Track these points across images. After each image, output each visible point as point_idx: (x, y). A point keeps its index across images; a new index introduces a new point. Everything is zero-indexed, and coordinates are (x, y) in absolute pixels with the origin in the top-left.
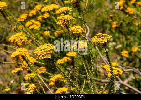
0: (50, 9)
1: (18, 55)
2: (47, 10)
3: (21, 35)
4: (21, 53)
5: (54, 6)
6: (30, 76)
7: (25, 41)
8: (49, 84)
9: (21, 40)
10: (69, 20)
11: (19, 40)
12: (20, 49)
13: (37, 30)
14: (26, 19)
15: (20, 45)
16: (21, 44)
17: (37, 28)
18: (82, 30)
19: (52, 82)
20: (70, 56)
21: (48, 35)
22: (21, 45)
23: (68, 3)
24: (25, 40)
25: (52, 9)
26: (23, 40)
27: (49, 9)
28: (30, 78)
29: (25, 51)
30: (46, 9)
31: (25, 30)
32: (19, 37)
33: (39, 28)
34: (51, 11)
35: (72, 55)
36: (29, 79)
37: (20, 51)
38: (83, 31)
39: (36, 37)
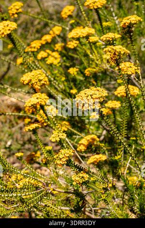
0: (82, 34)
1: (35, 103)
2: (77, 37)
3: (40, 74)
4: (39, 100)
5: (88, 31)
6: (59, 136)
7: (45, 83)
8: (78, 149)
9: (40, 81)
10: (122, 53)
11: (36, 81)
12: (38, 95)
13: (56, 65)
14: (39, 48)
15: (37, 88)
16: (39, 88)
17: (56, 62)
18: (135, 70)
19: (82, 146)
20: (111, 107)
21: (74, 74)
22: (39, 90)
23: (108, 26)
24: (46, 81)
25: (85, 35)
26: (43, 82)
27: (80, 34)
28: (58, 139)
29: (46, 99)
30: (75, 35)
31: (38, 65)
32: (37, 77)
33: (59, 63)
34: (83, 37)
35: (114, 106)
36: (56, 141)
37: (37, 98)
38: (137, 71)
39: (53, 76)
